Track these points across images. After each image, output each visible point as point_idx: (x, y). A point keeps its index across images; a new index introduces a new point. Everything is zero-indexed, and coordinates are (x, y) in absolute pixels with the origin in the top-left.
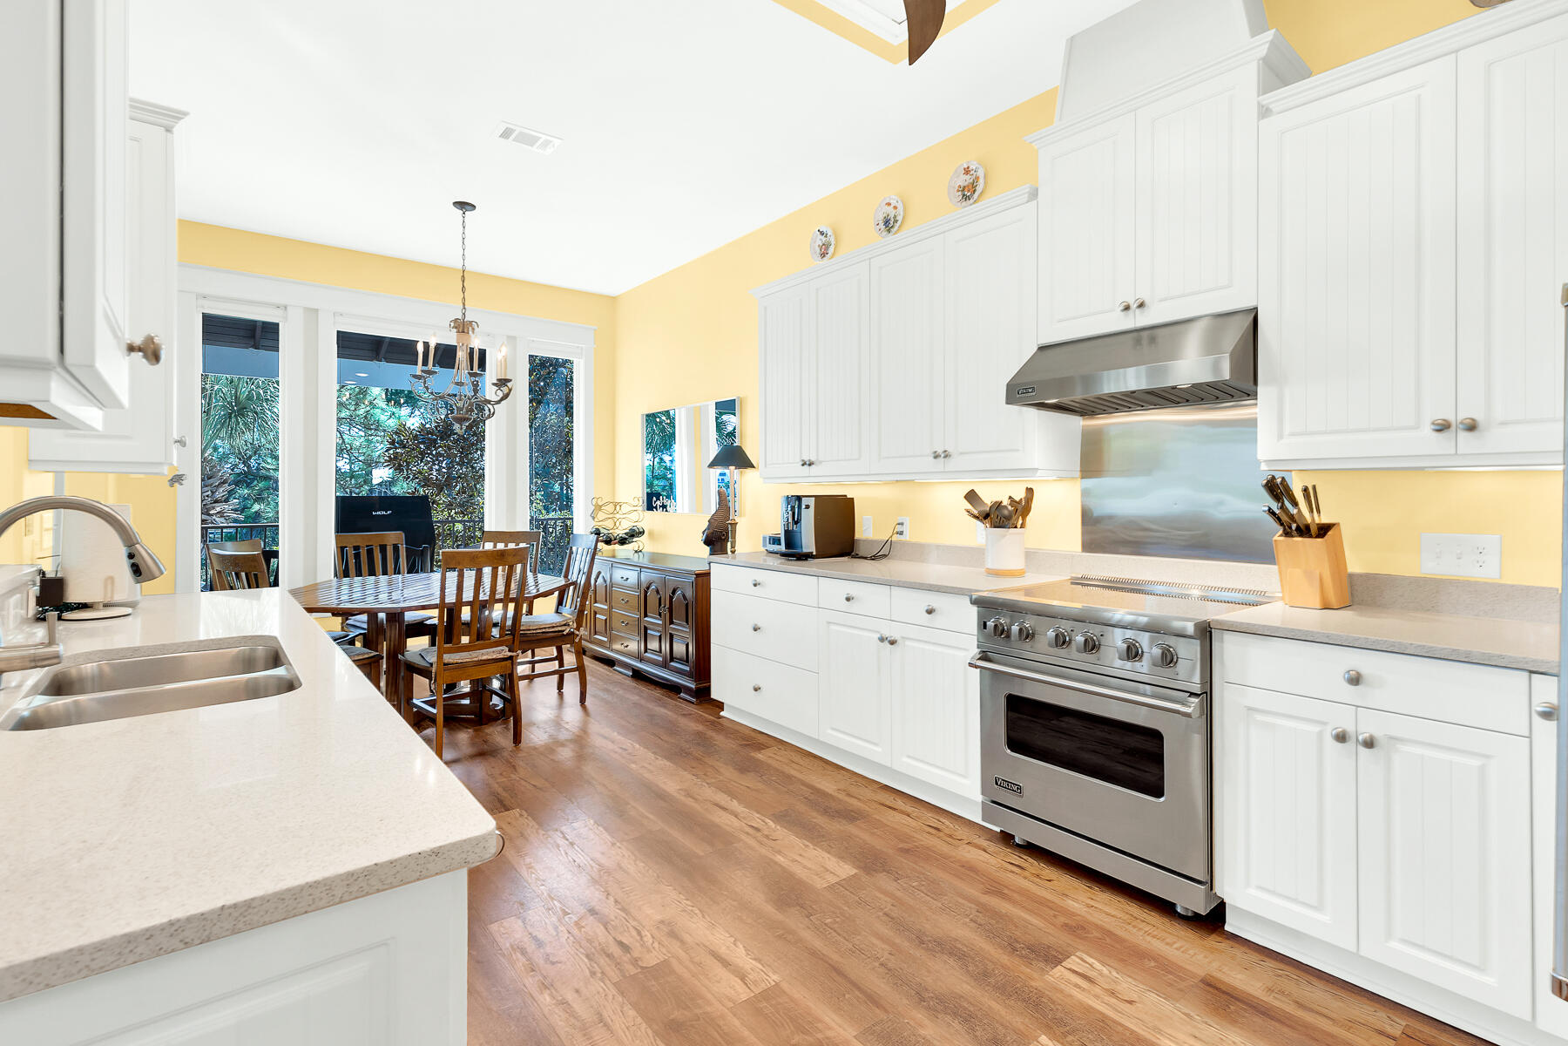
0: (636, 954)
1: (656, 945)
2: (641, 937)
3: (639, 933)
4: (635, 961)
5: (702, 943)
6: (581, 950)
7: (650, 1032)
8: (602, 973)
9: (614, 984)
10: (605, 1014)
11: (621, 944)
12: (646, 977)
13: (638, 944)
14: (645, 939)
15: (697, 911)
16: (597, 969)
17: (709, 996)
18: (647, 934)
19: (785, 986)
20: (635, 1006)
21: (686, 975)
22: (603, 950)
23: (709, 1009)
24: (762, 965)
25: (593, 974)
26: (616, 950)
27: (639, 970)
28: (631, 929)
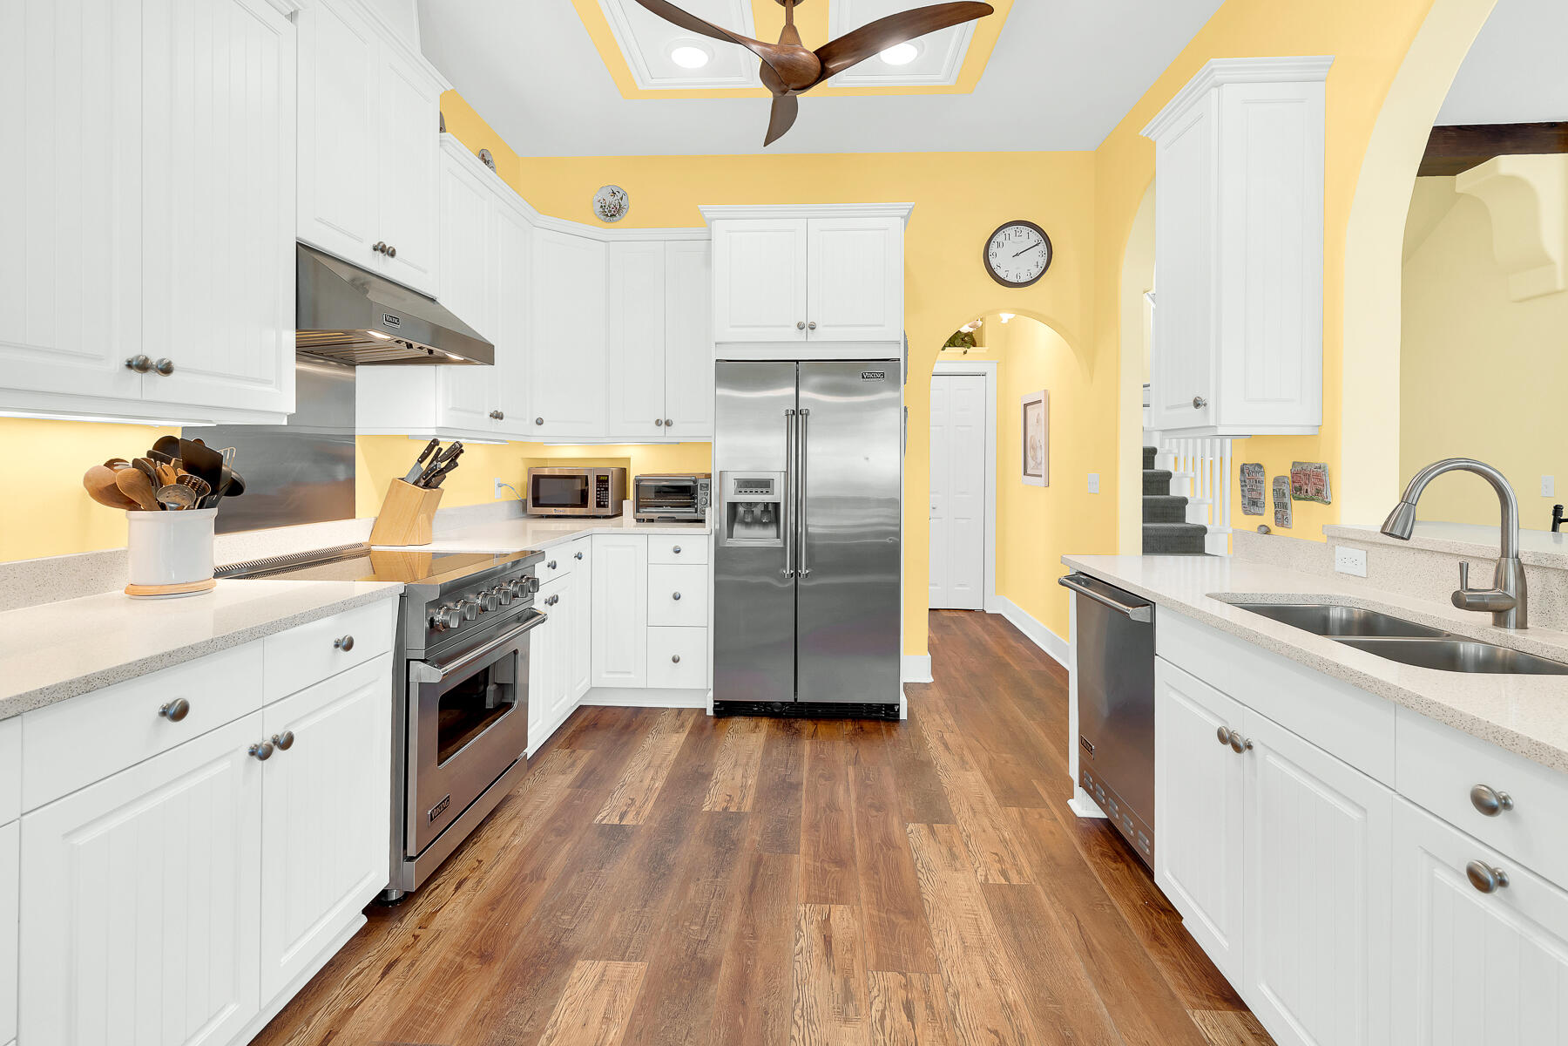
0: (902, 993)
1: (875, 992)
2: (883, 1011)
3: (883, 1017)
4: (907, 986)
5: (829, 969)
6: (959, 1033)
7: (931, 920)
8: (946, 991)
9: (940, 973)
10: (960, 951)
11: (910, 1016)
12: (907, 964)
13: (892, 1004)
14: (881, 1007)
15: (798, 1011)
16: (950, 999)
17: (866, 920)
18: (875, 1014)
19: (802, 899)
20: (931, 944)
21: (870, 947)
22: (934, 1018)
23: (875, 913)
24: (799, 923)
25: (956, 995)
26: (920, 1010)
27: (909, 974)
28: (887, 1032)
